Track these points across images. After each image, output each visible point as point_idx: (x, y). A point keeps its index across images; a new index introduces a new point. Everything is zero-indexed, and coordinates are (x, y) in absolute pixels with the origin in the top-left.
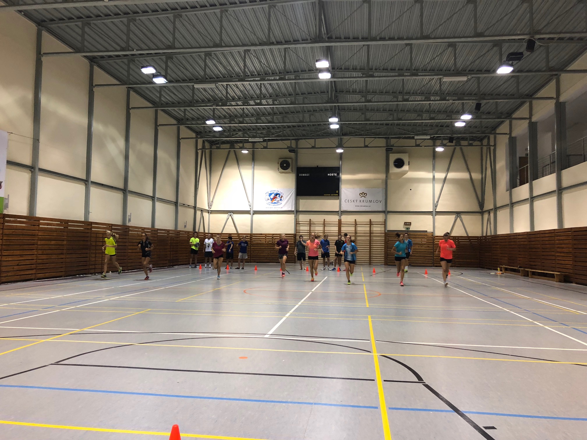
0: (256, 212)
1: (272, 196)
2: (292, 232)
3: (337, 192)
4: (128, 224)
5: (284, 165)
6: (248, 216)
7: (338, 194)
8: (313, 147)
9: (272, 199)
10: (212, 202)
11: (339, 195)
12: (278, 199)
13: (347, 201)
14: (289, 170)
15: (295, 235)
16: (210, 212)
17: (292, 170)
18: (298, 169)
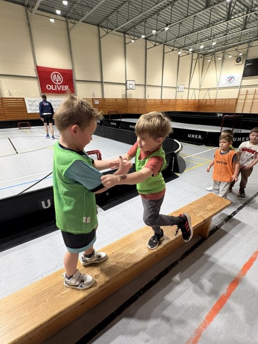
0: (220, 88)
1: (229, 79)
2: (236, 98)
4: (147, 98)
5: (238, 60)
6: (215, 91)
9: (229, 81)
10: (201, 84)
12: (232, 79)
14: (241, 63)
15: (237, 99)
16: (200, 90)
17: (243, 62)
18: (246, 61)
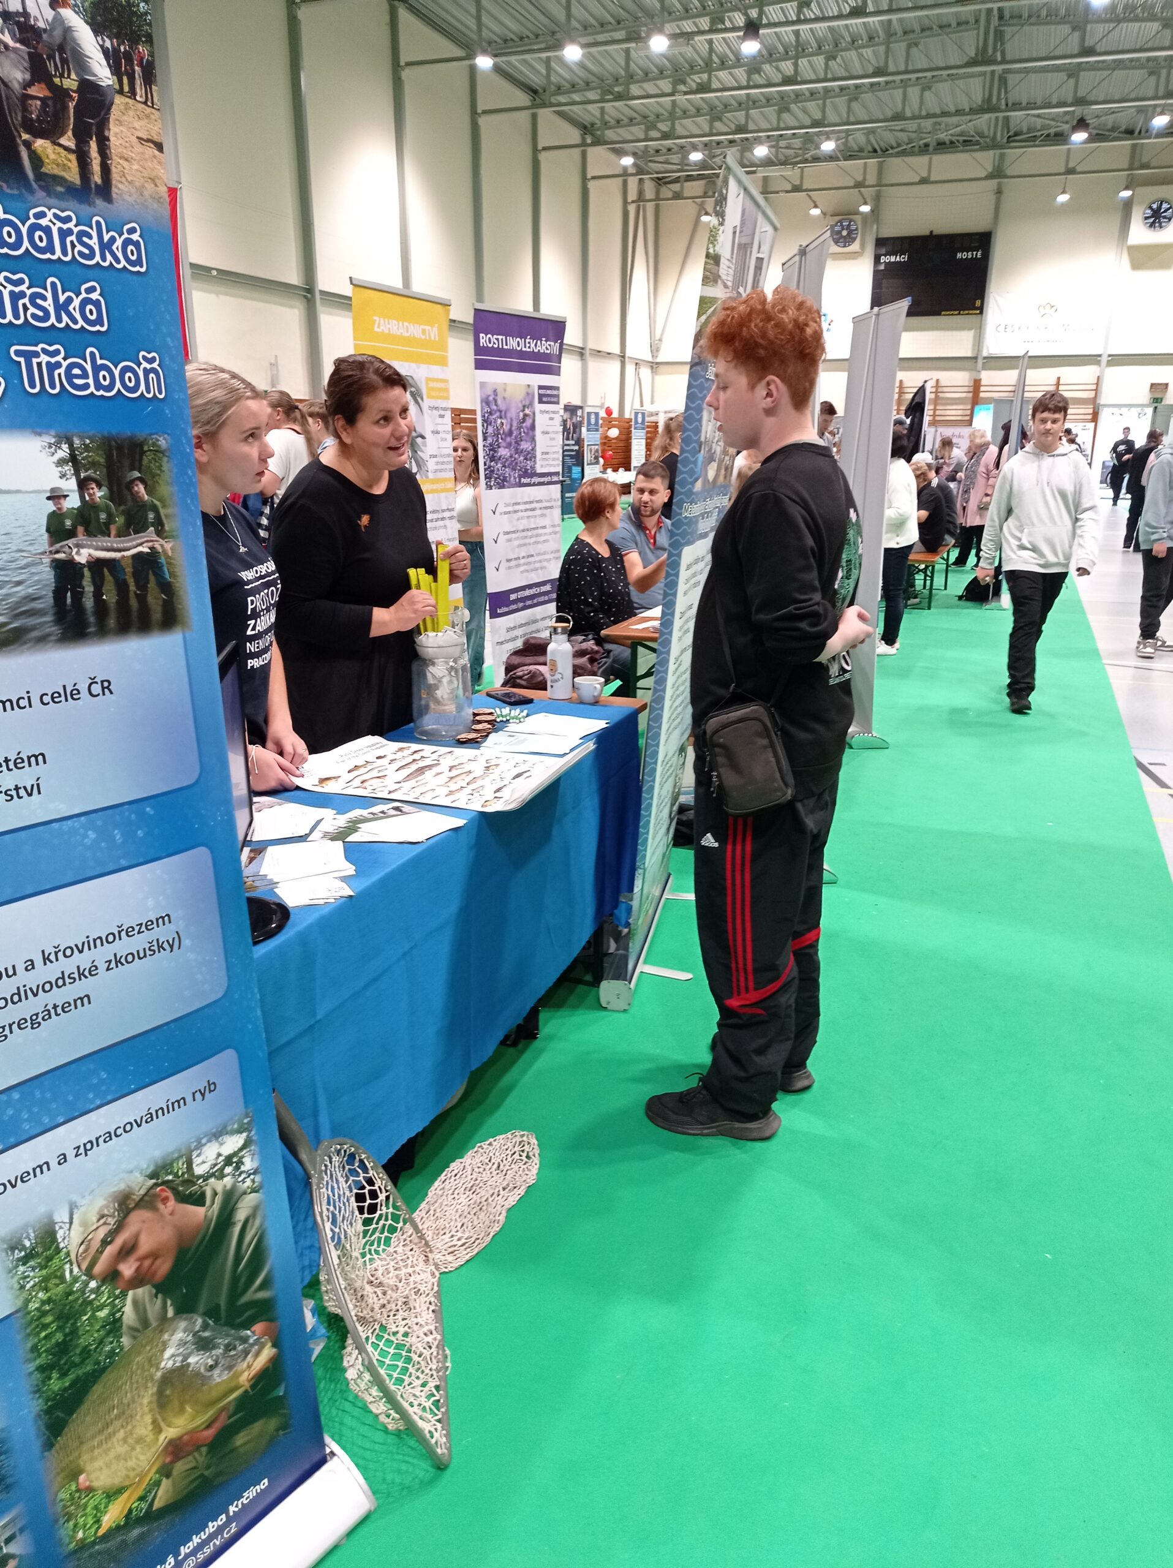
3: (978, 303)
5: (843, 234)
7: (981, 309)
8: (924, 181)
10: (660, 340)
11: (981, 313)
13: (1002, 328)
14: (855, 246)
16: (655, 366)
17: (863, 246)
18: (880, 242)
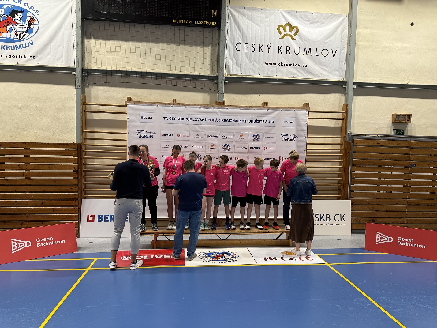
2: (71, 137)
3: (214, 13)
12: (21, 27)
13: (241, 47)
